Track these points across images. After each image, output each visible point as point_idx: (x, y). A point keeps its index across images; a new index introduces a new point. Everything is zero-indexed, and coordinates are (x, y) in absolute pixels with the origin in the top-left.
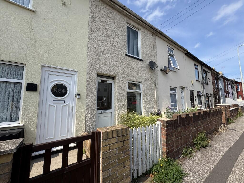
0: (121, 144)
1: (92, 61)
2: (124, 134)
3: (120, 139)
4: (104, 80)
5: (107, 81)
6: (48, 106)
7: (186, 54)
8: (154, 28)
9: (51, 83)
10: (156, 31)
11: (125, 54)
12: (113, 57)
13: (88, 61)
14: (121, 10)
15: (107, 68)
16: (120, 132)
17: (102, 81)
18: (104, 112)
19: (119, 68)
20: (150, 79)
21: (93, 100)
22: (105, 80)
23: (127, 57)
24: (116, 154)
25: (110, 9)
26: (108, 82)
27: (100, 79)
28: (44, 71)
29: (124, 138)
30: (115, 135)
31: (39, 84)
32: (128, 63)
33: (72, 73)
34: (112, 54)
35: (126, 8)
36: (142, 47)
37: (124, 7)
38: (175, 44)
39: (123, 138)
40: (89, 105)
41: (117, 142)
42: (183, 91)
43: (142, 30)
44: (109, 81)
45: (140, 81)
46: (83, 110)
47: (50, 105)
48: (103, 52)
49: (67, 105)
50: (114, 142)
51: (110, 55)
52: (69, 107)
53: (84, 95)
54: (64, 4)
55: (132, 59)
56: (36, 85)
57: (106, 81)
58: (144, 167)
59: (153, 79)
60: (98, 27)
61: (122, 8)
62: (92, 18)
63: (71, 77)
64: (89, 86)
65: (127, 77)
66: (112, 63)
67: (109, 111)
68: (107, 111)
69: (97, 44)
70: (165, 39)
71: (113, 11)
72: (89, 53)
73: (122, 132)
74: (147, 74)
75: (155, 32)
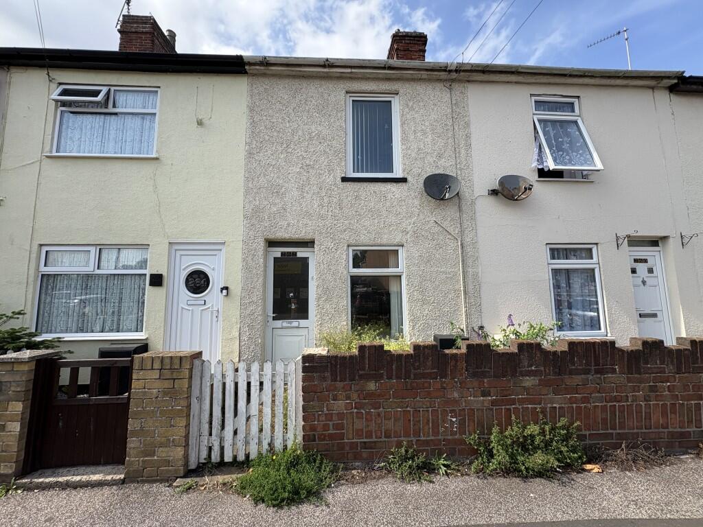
0: (168, 384)
1: (253, 216)
2: (176, 367)
3: (167, 374)
4: (288, 252)
5: (296, 253)
6: (180, 309)
7: (673, 89)
8: (446, 67)
9: (184, 269)
10: (456, 71)
11: (339, 179)
12: (305, 194)
13: (245, 217)
14: (323, 72)
15: (289, 225)
16: (167, 361)
17: (283, 254)
18: (289, 325)
19: (322, 217)
20: (437, 229)
21: (255, 299)
22: (290, 252)
23: (348, 184)
24: (157, 398)
25: (296, 84)
26: (299, 255)
27: (277, 252)
28: (173, 251)
29: (175, 374)
30: (157, 365)
31: (165, 274)
32: (349, 199)
33: (215, 247)
34: (301, 189)
35: (332, 61)
36: (404, 140)
37: (327, 63)
38: (571, 76)
39: (172, 374)
40: (245, 309)
41: (160, 379)
42: (657, 253)
43: (401, 91)
44: (301, 253)
45: (397, 241)
46: (234, 320)
47: (182, 308)
48: (277, 191)
49: (209, 308)
50: (154, 377)
51: (296, 193)
52: (212, 312)
53: (236, 289)
54: (200, 123)
55: (365, 184)
56: (161, 275)
57: (293, 252)
58: (241, 447)
59: (451, 229)
60: (267, 138)
61: (324, 66)
62: (253, 124)
63: (216, 255)
64: (247, 268)
65: (346, 236)
66: (301, 210)
67: (303, 322)
68: (295, 323)
69: (265, 175)
70: (513, 78)
71: (304, 83)
72: (247, 200)
73: (171, 363)
74: (421, 217)
75: (454, 75)
